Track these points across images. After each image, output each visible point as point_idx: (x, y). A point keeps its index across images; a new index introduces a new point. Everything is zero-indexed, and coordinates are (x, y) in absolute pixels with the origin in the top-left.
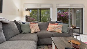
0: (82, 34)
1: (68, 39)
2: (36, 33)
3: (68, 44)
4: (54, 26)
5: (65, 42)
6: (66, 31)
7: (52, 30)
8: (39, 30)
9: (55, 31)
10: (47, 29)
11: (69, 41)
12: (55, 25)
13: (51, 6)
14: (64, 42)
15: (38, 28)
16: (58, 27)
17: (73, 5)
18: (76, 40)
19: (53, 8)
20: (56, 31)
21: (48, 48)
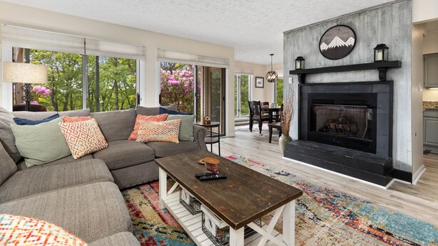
0: (225, 135)
1: (198, 157)
2: (93, 154)
3: (198, 167)
4: (156, 123)
5: (192, 164)
6: (188, 135)
7: (151, 136)
8: (104, 144)
9: (159, 139)
10: (132, 136)
11: (201, 161)
12: (158, 120)
13: (141, 53)
14: (189, 165)
15: (101, 136)
16: (170, 127)
17: (203, 57)
18: (211, 154)
19: (145, 60)
20: (164, 139)
21: (142, 193)
